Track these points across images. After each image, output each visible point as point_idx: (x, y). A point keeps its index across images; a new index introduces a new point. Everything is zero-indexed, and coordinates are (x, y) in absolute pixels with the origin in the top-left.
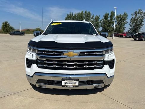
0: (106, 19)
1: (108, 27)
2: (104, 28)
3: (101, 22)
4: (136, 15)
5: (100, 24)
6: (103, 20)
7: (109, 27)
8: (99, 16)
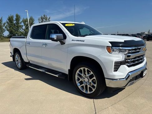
0: (11, 22)
1: (15, 31)
2: (11, 32)
3: (6, 25)
4: (43, 20)
5: (4, 28)
6: (7, 23)
7: (17, 31)
8: (2, 18)
